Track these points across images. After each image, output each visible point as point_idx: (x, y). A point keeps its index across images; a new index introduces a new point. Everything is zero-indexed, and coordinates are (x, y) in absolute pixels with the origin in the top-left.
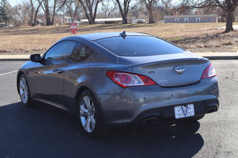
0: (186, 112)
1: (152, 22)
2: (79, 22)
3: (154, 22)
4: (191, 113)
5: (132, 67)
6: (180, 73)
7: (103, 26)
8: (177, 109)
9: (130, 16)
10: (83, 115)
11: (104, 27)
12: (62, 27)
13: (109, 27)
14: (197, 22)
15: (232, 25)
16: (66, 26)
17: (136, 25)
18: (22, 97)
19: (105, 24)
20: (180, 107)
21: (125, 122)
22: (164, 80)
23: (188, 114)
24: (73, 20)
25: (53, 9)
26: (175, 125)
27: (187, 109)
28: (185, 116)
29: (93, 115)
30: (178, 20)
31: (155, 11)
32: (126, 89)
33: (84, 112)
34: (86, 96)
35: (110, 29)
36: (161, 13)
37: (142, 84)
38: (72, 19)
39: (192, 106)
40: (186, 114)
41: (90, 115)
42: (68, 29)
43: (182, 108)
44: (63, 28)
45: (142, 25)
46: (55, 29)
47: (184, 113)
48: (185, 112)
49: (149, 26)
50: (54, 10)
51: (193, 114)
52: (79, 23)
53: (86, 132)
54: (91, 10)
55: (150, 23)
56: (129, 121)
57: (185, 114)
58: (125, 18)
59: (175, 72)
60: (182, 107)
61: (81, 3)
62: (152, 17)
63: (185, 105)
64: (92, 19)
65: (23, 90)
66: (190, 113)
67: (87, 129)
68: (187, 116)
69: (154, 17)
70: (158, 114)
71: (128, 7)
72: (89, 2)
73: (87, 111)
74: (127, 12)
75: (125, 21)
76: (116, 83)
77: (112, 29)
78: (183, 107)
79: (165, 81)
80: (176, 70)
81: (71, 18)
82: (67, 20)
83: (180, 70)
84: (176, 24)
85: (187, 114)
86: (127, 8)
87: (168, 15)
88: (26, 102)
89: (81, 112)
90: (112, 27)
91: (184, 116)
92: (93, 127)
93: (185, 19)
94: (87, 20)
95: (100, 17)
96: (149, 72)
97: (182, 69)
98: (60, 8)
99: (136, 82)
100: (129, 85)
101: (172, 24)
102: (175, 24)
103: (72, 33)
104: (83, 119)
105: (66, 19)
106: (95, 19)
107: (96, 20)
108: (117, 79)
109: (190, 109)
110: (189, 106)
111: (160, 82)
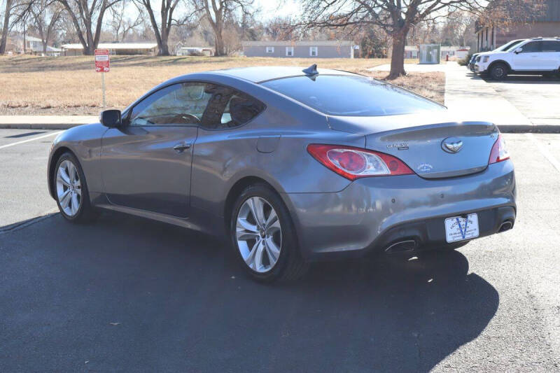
0: (465, 230)
1: (222, 54)
2: (60, 50)
3: (226, 55)
4: (472, 232)
5: (365, 136)
6: (454, 152)
7: (116, 60)
8: (449, 223)
9: (173, 39)
10: (242, 238)
11: (120, 61)
12: (25, 60)
13: (131, 62)
14: (312, 57)
15: (403, 63)
16: (33, 56)
17: (187, 60)
18: (61, 204)
19: (117, 54)
20: (455, 220)
21: (344, 250)
22: (426, 165)
23: (468, 233)
24: (45, 45)
25: (4, 19)
26: (416, 258)
27: (466, 224)
28: (464, 237)
29: (271, 237)
30: (273, 51)
31: (228, 30)
32: (355, 182)
33: (247, 231)
34: (254, 198)
35: (136, 67)
36: (240, 35)
37: (386, 171)
38: (43, 41)
39: (474, 218)
41: (264, 237)
42: (40, 63)
43: (458, 222)
44: (28, 61)
45: (202, 59)
46: (9, 64)
47: (461, 231)
48: (463, 230)
49: (216, 62)
50: (7, 20)
51: (476, 234)
52: (58, 52)
53: (254, 272)
54: (88, 24)
55: (216, 55)
56: (362, 247)
57: (462, 234)
58: (163, 43)
59: (446, 149)
60: (457, 219)
61: (68, 8)
62: (222, 43)
63: (464, 215)
64: (91, 43)
65: (65, 188)
67: (255, 266)
68: (466, 237)
69: (225, 42)
70: (416, 233)
71: (170, 19)
72: (85, 5)
73: (254, 228)
74: (168, 31)
75: (164, 50)
76: (334, 169)
77: (140, 67)
78: (460, 219)
79: (427, 167)
80: (448, 145)
81: (41, 40)
82: (31, 45)
83: (455, 145)
84: (272, 58)
86: (167, 22)
87: (255, 40)
88: (74, 214)
89: (238, 230)
90: (137, 62)
91: (461, 238)
92: (273, 262)
93: (287, 50)
94: (80, 46)
95: (104, 40)
96: (398, 149)
97: (458, 143)
98: (21, 16)
99: (372, 168)
100: (361, 174)
101: (265, 58)
102: (269, 58)
103: (97, 71)
104: (242, 245)
105: (28, 42)
106: (97, 43)
107: (100, 46)
108: (336, 163)
109: (472, 223)
110: (469, 217)
111: (418, 168)
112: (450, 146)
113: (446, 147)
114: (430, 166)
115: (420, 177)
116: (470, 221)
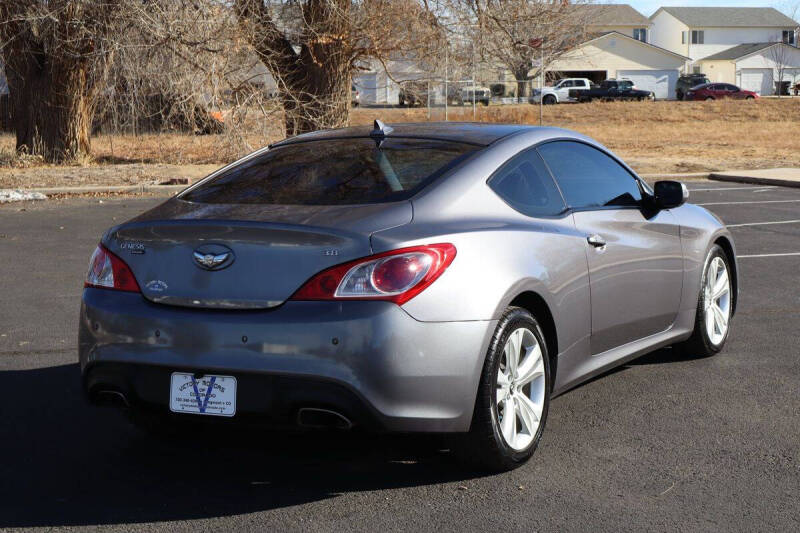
0: (207, 399)
4: (222, 406)
6: (209, 268)
8: (178, 381)
20: (189, 379)
22: (159, 282)
23: (213, 405)
27: (210, 390)
28: (202, 410)
39: (229, 384)
40: (205, 405)
43: (194, 382)
47: (198, 398)
48: (202, 399)
51: (230, 411)
57: (200, 404)
59: (196, 262)
60: (193, 378)
66: (219, 403)
68: (209, 411)
79: (160, 286)
85: (209, 405)
91: (196, 410)
109: (223, 390)
110: (218, 380)
114: (164, 285)
115: (145, 298)
116: (219, 387)
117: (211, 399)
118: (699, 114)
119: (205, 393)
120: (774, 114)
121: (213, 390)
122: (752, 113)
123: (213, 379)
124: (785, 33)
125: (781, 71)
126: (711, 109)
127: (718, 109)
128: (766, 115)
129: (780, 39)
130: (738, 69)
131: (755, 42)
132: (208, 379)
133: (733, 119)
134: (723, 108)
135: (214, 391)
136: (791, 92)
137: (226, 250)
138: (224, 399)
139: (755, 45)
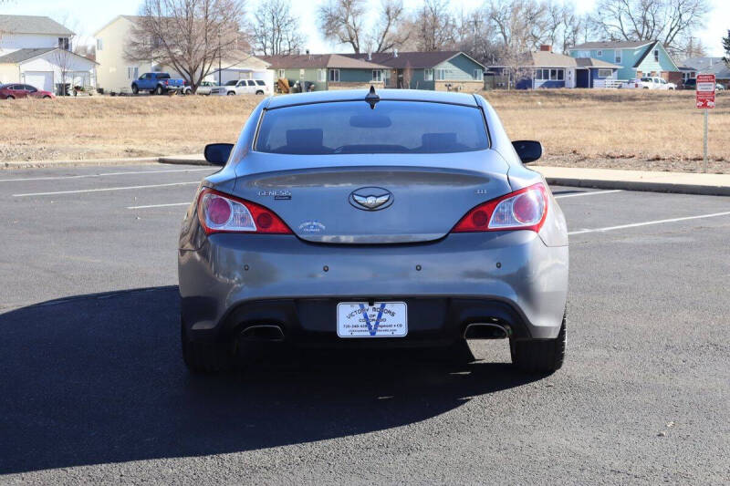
0: (377, 323)
4: (393, 328)
5: (237, 178)
6: (369, 208)
8: (344, 310)
20: (357, 307)
22: (314, 223)
23: (384, 328)
27: (380, 316)
28: (373, 333)
32: (210, 238)
37: (252, 227)
39: (399, 309)
40: (376, 329)
43: (363, 311)
47: (368, 324)
48: (373, 324)
51: (402, 332)
57: (370, 329)
59: (354, 203)
60: (361, 306)
66: (390, 326)
68: (379, 334)
78: (366, 305)
80: (359, 199)
83: (373, 200)
85: (379, 328)
91: (367, 334)
96: (275, 197)
97: (379, 197)
103: (699, 107)
109: (393, 314)
110: (389, 306)
111: (301, 227)
112: (362, 200)
113: (356, 201)
114: (321, 225)
115: (300, 239)
116: (389, 312)
117: (381, 323)
118: (10, 111)
119: (375, 318)
120: (77, 112)
121: (384, 314)
122: (57, 111)
123: (383, 306)
124: (61, 40)
125: (64, 74)
126: (18, 107)
127: (26, 107)
128: (70, 112)
129: (57, 46)
130: (22, 71)
131: (36, 47)
132: (378, 305)
133: (41, 116)
134: (30, 106)
135: (384, 316)
136: (71, 92)
137: (384, 192)
138: (395, 322)
139: (35, 50)
